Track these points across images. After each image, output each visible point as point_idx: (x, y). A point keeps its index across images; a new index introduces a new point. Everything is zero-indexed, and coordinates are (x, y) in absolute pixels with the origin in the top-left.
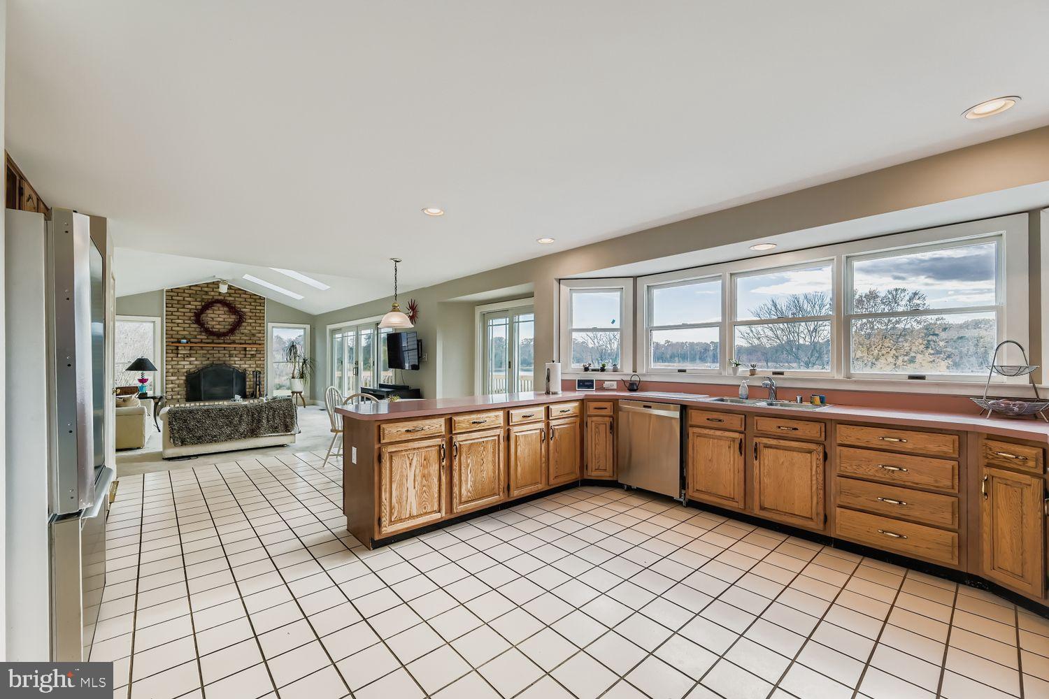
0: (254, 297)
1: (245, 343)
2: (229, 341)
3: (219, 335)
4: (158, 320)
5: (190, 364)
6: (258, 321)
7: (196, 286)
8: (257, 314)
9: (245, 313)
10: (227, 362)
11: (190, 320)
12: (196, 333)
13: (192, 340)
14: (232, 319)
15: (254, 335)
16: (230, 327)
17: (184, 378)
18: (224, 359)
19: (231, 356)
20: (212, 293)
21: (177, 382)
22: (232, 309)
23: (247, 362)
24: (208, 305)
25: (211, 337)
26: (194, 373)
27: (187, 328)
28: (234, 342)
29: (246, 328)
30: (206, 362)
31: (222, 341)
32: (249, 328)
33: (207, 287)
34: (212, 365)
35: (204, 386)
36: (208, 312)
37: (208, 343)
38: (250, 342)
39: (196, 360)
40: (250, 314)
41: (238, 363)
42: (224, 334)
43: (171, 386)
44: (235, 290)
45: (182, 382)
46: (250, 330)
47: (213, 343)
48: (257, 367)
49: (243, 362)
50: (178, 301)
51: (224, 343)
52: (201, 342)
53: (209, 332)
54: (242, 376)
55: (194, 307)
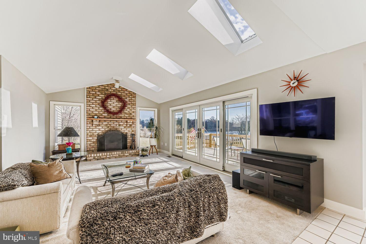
0: (131, 93)
1: (127, 118)
2: (119, 117)
3: (114, 113)
4: (82, 105)
5: (100, 130)
6: (133, 106)
7: (102, 86)
8: (133, 103)
9: (126, 101)
10: (118, 129)
11: (99, 105)
12: (102, 113)
13: (101, 116)
14: (120, 105)
15: (131, 114)
16: (118, 109)
17: (96, 138)
18: (116, 127)
19: (120, 125)
20: (110, 90)
21: (93, 140)
22: (120, 99)
23: (128, 129)
24: (108, 97)
25: (110, 115)
26: (101, 135)
27: (98, 110)
28: (121, 118)
29: (127, 110)
30: (106, 129)
31: (115, 117)
32: (128, 110)
33: (108, 86)
34: (110, 130)
36: (109, 100)
37: (108, 118)
38: (129, 117)
39: (102, 128)
40: (129, 102)
41: (124, 130)
42: (117, 113)
43: (89, 143)
44: (122, 89)
45: (95, 140)
46: (129, 111)
47: (110, 118)
48: (132, 131)
49: (125, 129)
50: (93, 94)
51: (116, 118)
52: (105, 118)
53: (109, 112)
54: (125, 137)
55: (101, 98)
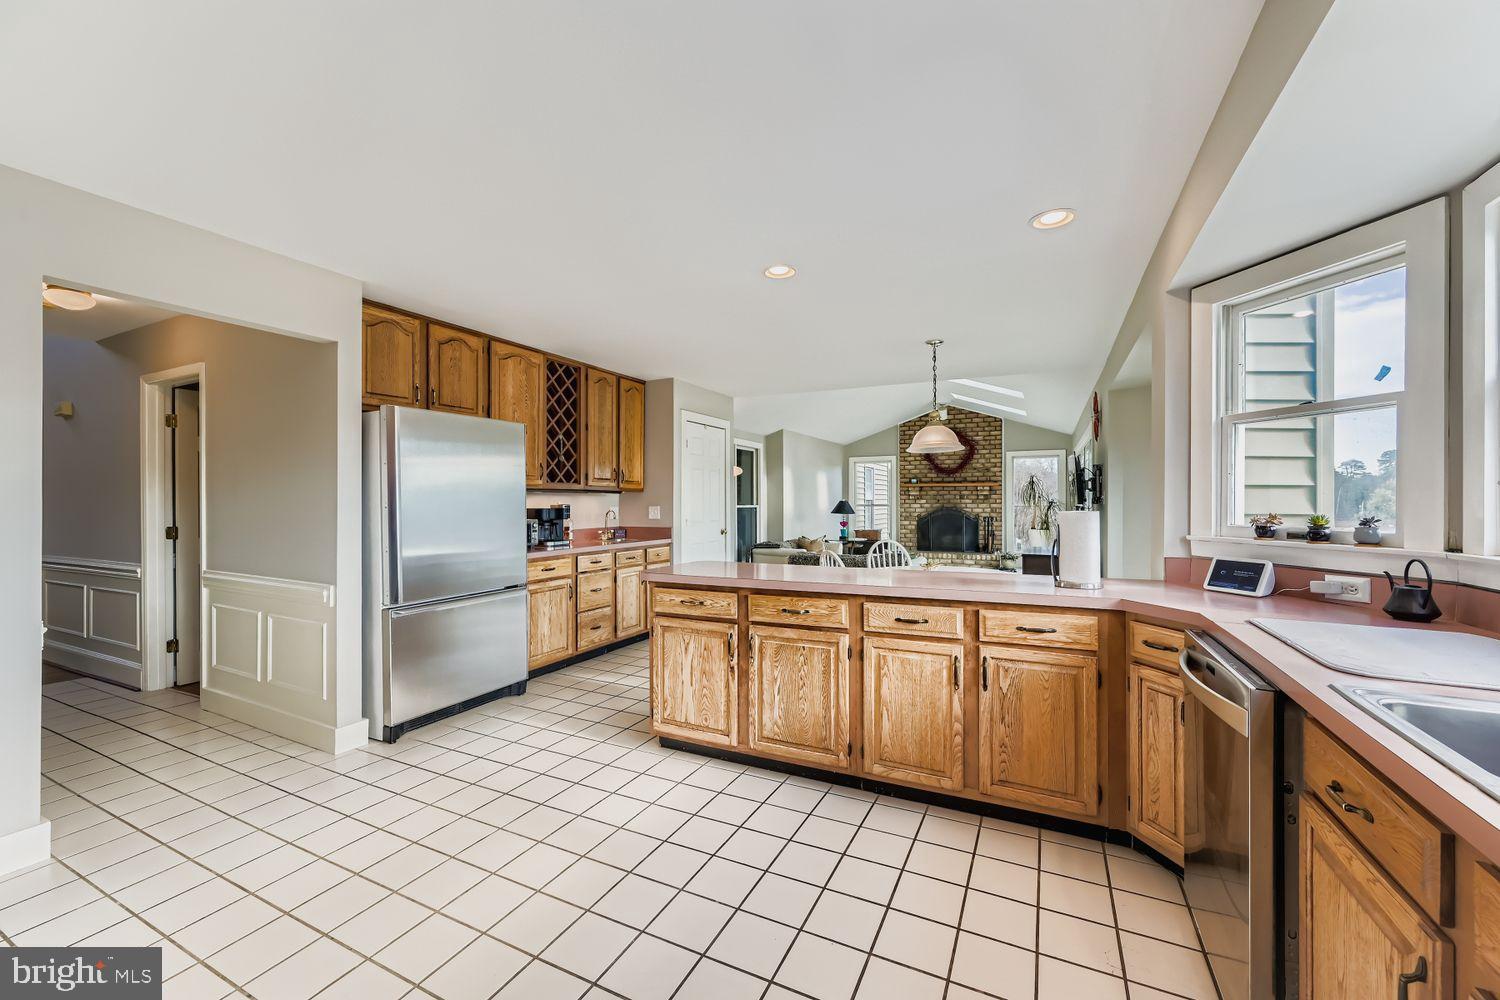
0: (989, 419)
1: (977, 481)
2: (960, 479)
3: (950, 472)
4: (893, 459)
5: (920, 508)
6: (995, 451)
8: (992, 442)
9: (977, 442)
10: (958, 506)
11: (920, 456)
12: (926, 471)
13: (923, 479)
14: (961, 450)
15: (988, 470)
16: (960, 461)
17: (915, 523)
18: (954, 501)
19: (962, 497)
21: (910, 527)
22: (964, 438)
23: (981, 506)
25: (940, 475)
26: (926, 518)
27: (917, 465)
28: (965, 480)
29: (978, 462)
30: (935, 505)
31: (952, 479)
32: (982, 461)
34: (942, 508)
35: (933, 532)
37: (938, 482)
38: (984, 478)
39: (927, 503)
40: (983, 443)
41: (971, 507)
42: (956, 471)
43: (904, 532)
44: (966, 414)
45: (913, 527)
46: (983, 464)
47: (943, 481)
48: (992, 511)
49: (975, 505)
50: (911, 436)
51: (955, 482)
52: (932, 482)
53: (938, 469)
54: (974, 524)
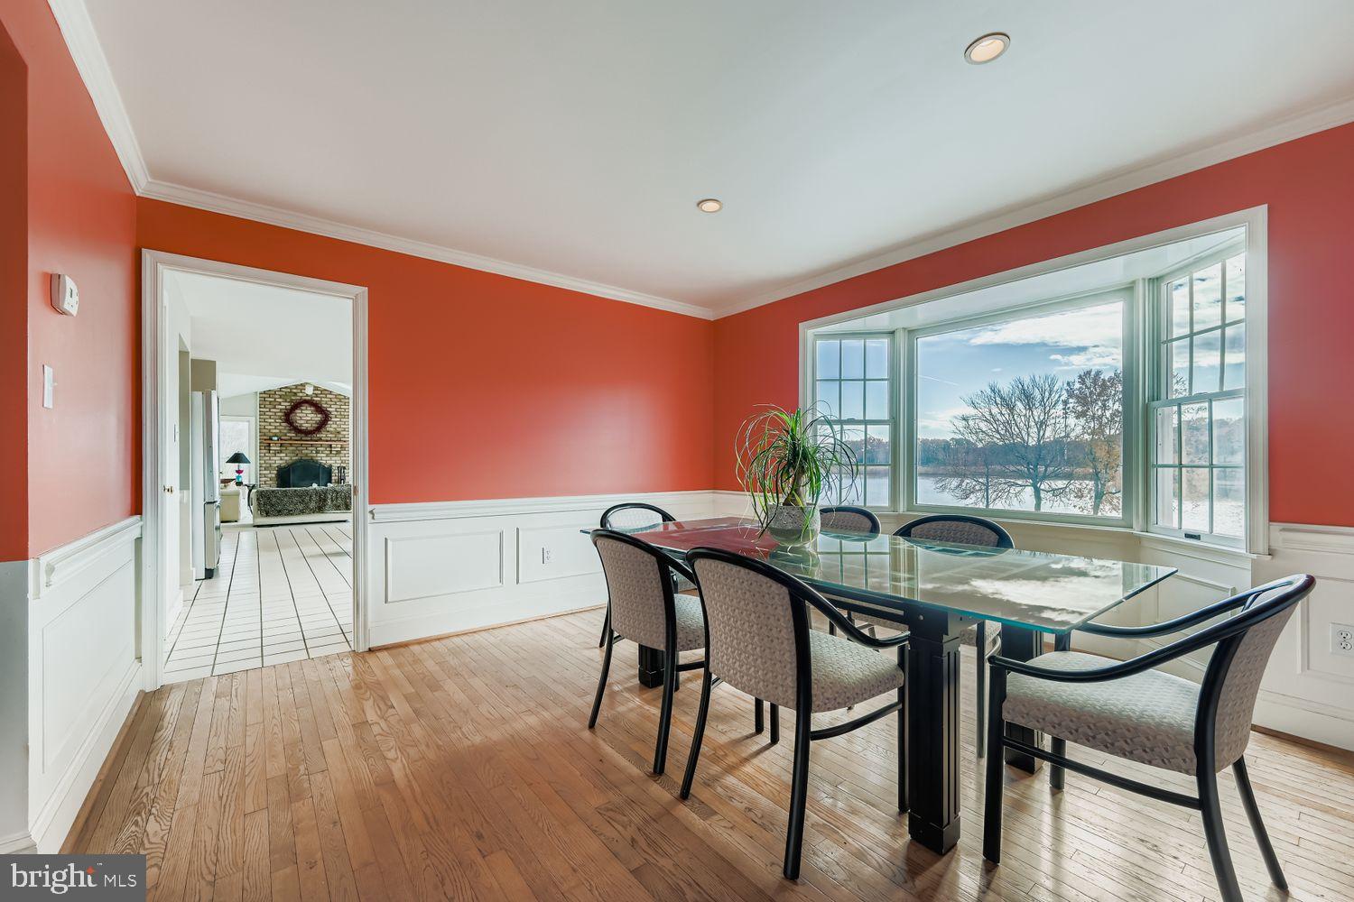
0: (340, 397)
1: (330, 441)
2: (316, 439)
3: (307, 433)
4: (252, 420)
5: (281, 460)
6: (342, 420)
7: (286, 388)
8: (342, 413)
9: (330, 412)
10: (314, 459)
11: (280, 419)
12: (286, 431)
13: (282, 438)
14: (319, 417)
15: (338, 433)
16: (316, 425)
17: (275, 472)
18: (311, 455)
19: (317, 452)
20: (301, 394)
21: (270, 476)
22: (318, 408)
23: (333, 458)
24: (297, 405)
25: (300, 435)
26: (285, 468)
27: (277, 426)
28: (320, 440)
29: (331, 426)
30: (294, 458)
31: (309, 439)
32: (335, 426)
33: (296, 388)
34: (300, 460)
35: (294, 476)
36: (297, 411)
37: (296, 440)
38: (335, 439)
39: (286, 456)
40: (336, 413)
41: (324, 459)
42: (312, 432)
43: (264, 479)
44: (321, 391)
45: (273, 476)
46: (335, 429)
47: (301, 440)
48: (341, 463)
49: (329, 458)
50: (270, 402)
51: (311, 440)
52: (291, 439)
53: (298, 430)
54: (329, 471)
55: (284, 407)
